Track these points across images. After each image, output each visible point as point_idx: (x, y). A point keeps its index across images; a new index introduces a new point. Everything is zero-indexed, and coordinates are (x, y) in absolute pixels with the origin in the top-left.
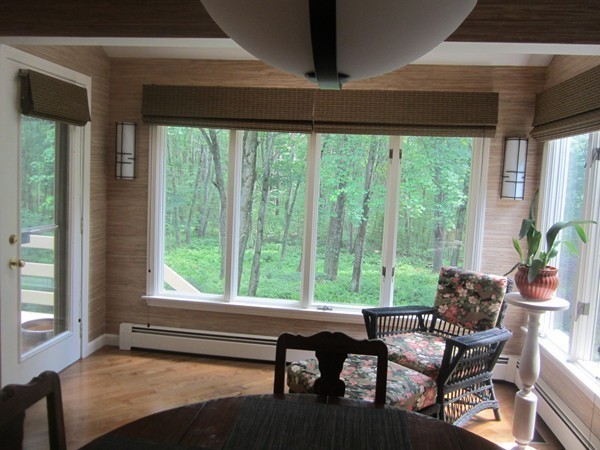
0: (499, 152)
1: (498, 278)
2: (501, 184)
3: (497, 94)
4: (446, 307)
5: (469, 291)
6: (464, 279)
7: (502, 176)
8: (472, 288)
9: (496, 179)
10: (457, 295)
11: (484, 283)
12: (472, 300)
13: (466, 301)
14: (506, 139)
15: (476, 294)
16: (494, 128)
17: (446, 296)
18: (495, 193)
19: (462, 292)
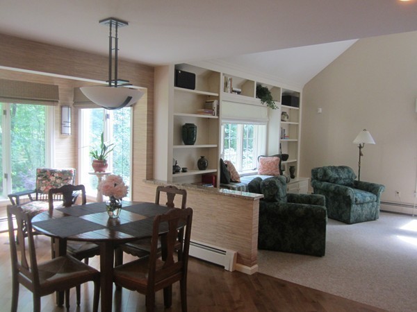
0: (59, 113)
1: (70, 169)
2: (61, 128)
3: (57, 86)
4: (45, 187)
5: (56, 177)
6: (52, 172)
7: (61, 124)
8: (57, 175)
9: (59, 126)
10: (49, 180)
11: (64, 172)
12: (58, 181)
13: (55, 182)
14: (61, 107)
15: (60, 178)
16: (57, 102)
17: (44, 182)
18: (58, 132)
19: (52, 179)
